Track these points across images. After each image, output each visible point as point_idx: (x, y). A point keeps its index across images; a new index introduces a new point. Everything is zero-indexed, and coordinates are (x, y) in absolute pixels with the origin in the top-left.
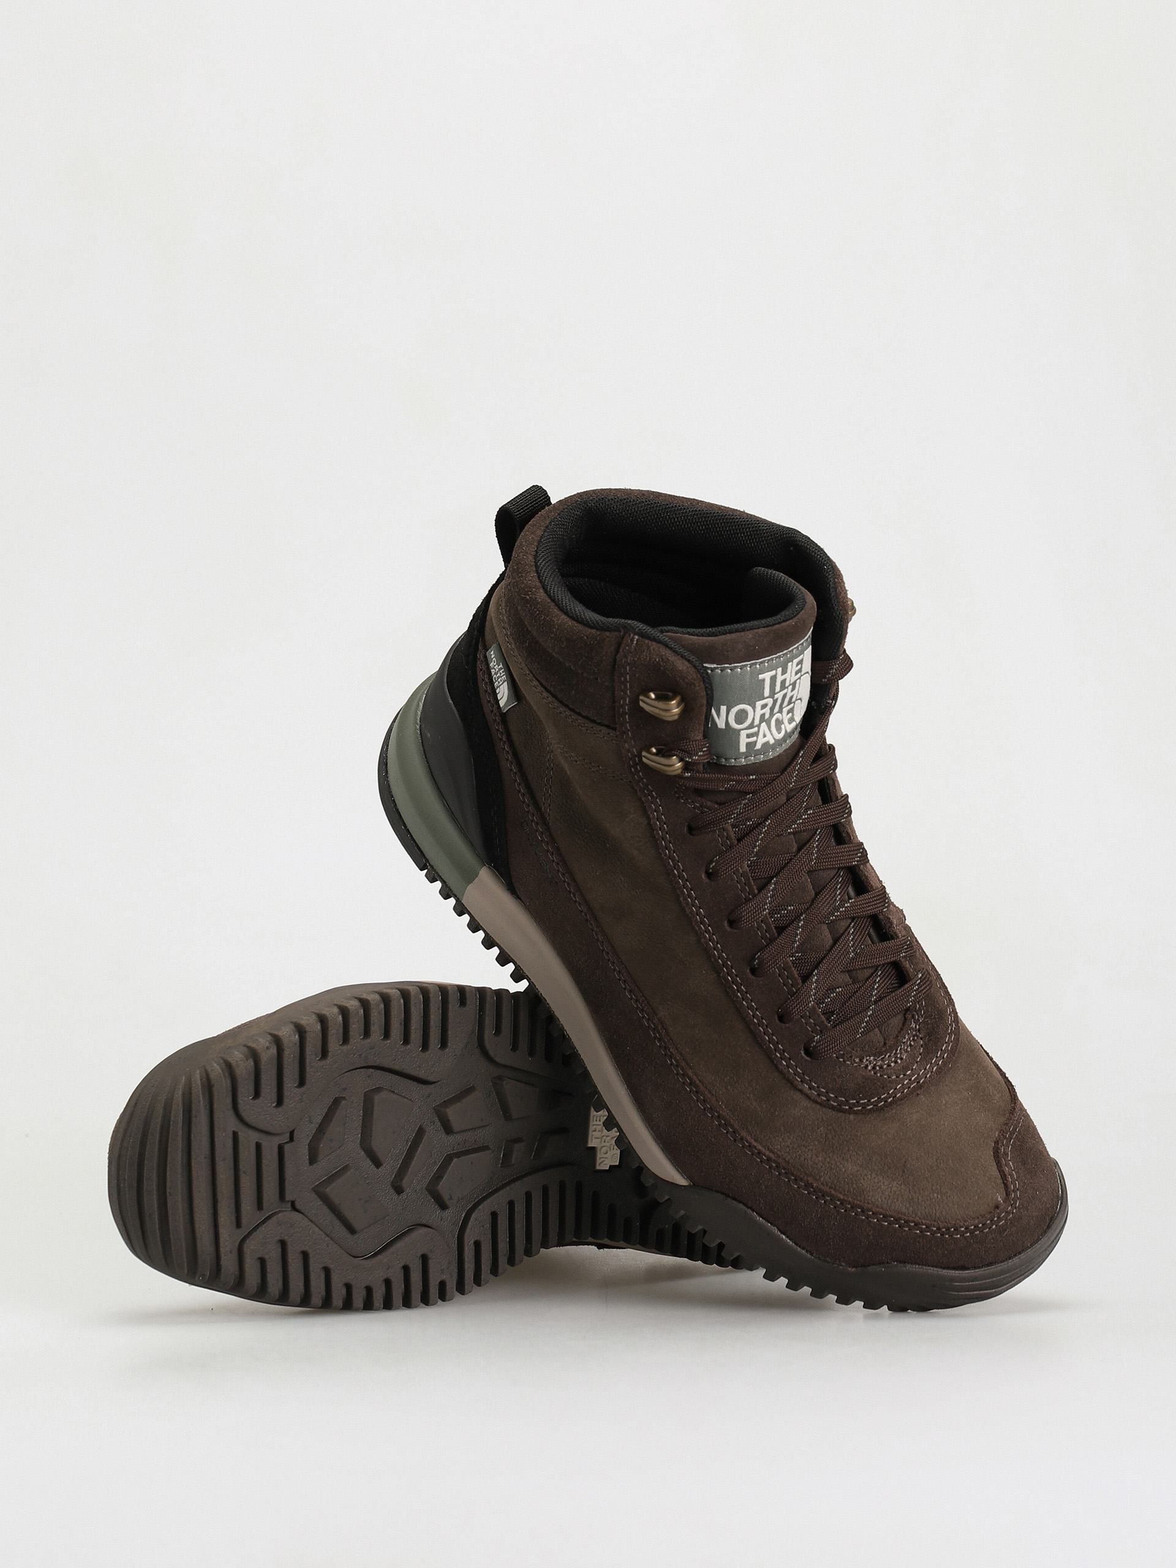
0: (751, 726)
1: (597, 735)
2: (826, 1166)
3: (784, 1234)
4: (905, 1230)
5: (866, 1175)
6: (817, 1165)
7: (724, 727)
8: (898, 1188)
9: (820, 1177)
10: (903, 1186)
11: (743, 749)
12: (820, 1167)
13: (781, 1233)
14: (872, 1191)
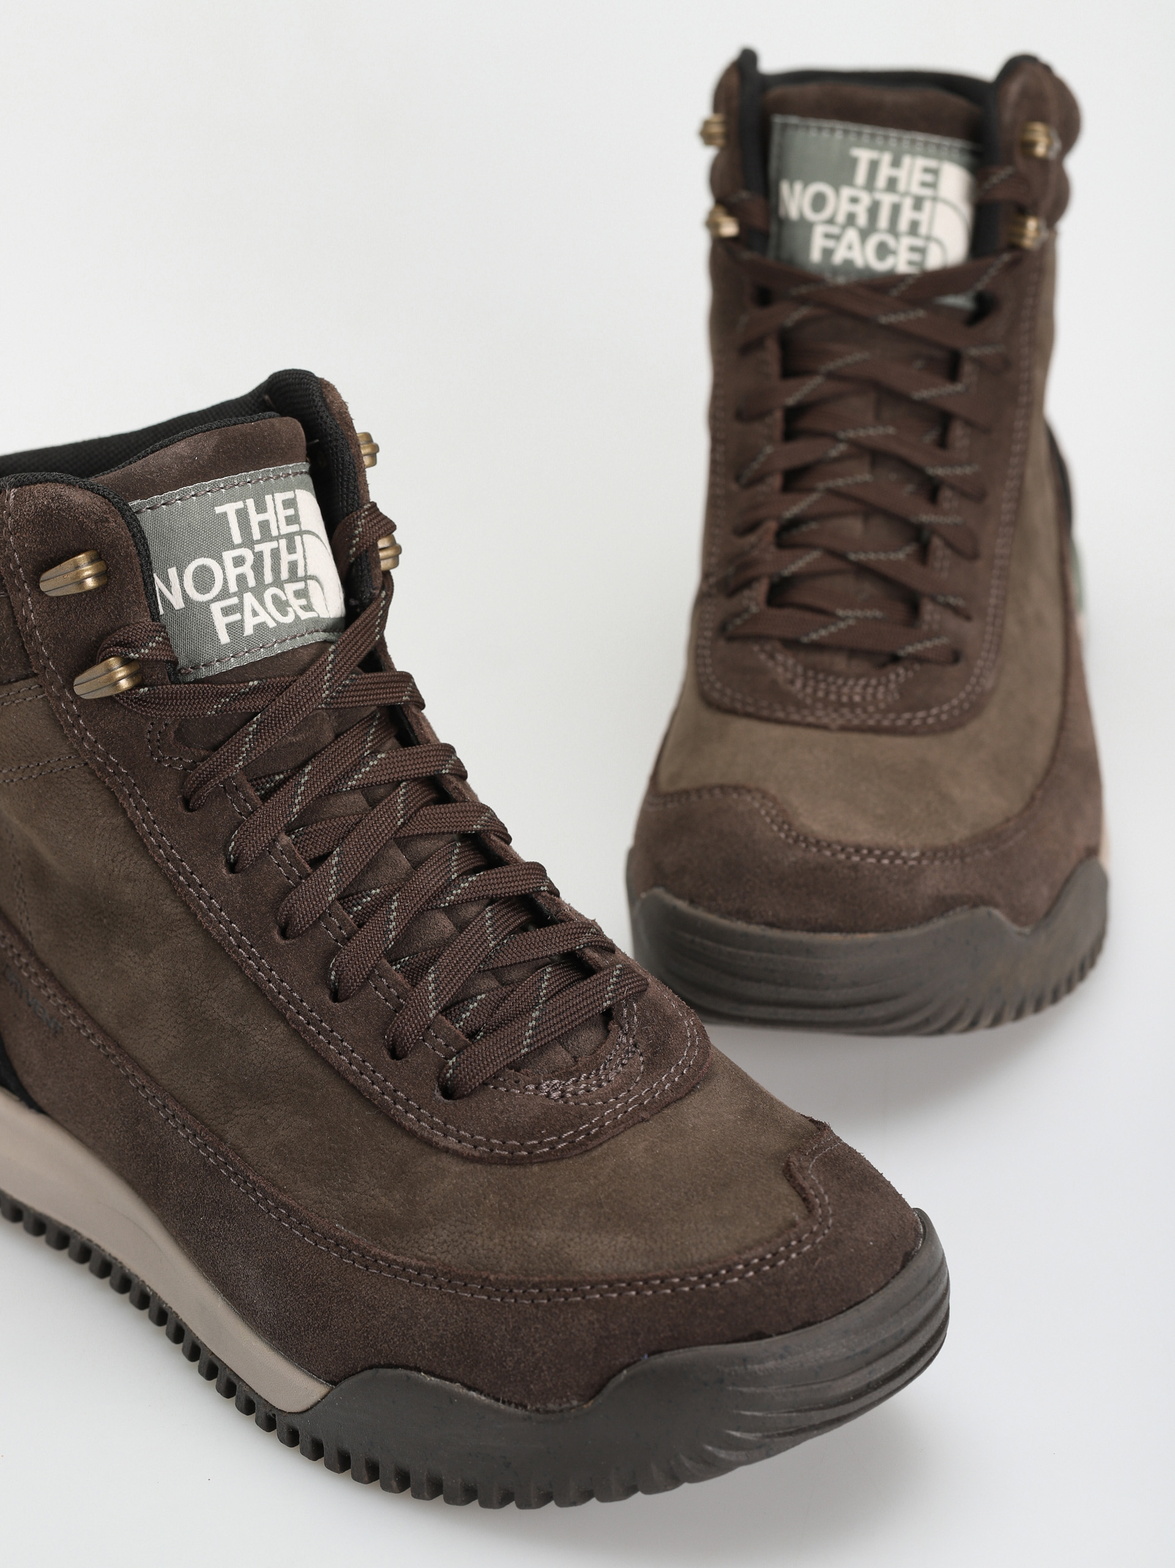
0: (224, 594)
1: (17, 701)
2: (507, 1249)
3: (474, 1390)
4: (646, 1296)
5: (572, 1240)
6: (493, 1251)
7: (182, 605)
8: (625, 1243)
9: (501, 1268)
10: (634, 1239)
11: (224, 638)
12: (497, 1252)
13: (470, 1388)
14: (585, 1257)
